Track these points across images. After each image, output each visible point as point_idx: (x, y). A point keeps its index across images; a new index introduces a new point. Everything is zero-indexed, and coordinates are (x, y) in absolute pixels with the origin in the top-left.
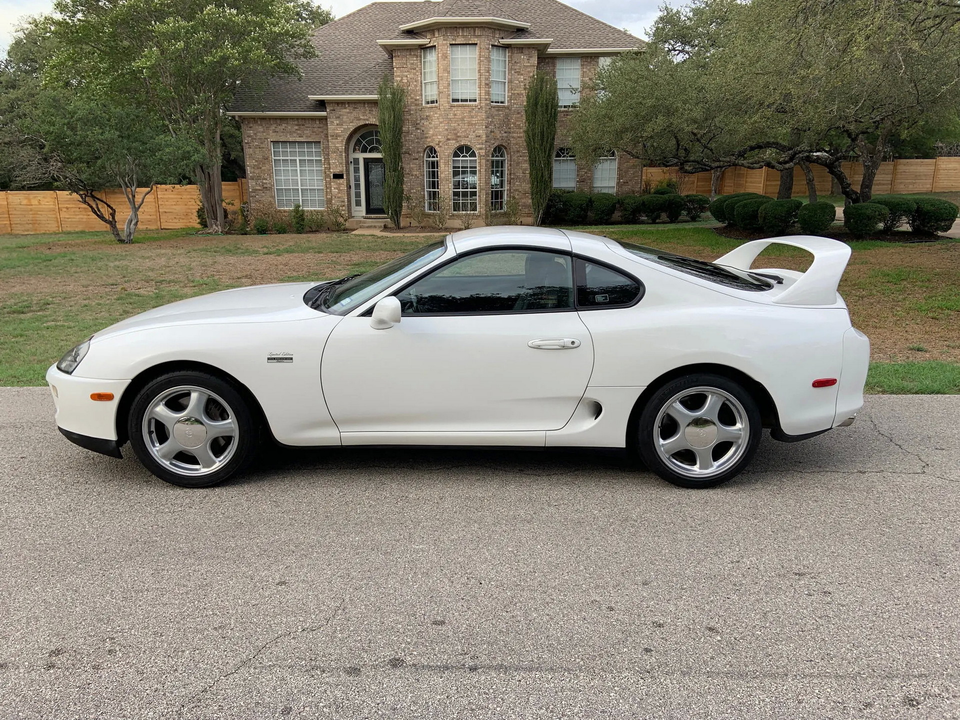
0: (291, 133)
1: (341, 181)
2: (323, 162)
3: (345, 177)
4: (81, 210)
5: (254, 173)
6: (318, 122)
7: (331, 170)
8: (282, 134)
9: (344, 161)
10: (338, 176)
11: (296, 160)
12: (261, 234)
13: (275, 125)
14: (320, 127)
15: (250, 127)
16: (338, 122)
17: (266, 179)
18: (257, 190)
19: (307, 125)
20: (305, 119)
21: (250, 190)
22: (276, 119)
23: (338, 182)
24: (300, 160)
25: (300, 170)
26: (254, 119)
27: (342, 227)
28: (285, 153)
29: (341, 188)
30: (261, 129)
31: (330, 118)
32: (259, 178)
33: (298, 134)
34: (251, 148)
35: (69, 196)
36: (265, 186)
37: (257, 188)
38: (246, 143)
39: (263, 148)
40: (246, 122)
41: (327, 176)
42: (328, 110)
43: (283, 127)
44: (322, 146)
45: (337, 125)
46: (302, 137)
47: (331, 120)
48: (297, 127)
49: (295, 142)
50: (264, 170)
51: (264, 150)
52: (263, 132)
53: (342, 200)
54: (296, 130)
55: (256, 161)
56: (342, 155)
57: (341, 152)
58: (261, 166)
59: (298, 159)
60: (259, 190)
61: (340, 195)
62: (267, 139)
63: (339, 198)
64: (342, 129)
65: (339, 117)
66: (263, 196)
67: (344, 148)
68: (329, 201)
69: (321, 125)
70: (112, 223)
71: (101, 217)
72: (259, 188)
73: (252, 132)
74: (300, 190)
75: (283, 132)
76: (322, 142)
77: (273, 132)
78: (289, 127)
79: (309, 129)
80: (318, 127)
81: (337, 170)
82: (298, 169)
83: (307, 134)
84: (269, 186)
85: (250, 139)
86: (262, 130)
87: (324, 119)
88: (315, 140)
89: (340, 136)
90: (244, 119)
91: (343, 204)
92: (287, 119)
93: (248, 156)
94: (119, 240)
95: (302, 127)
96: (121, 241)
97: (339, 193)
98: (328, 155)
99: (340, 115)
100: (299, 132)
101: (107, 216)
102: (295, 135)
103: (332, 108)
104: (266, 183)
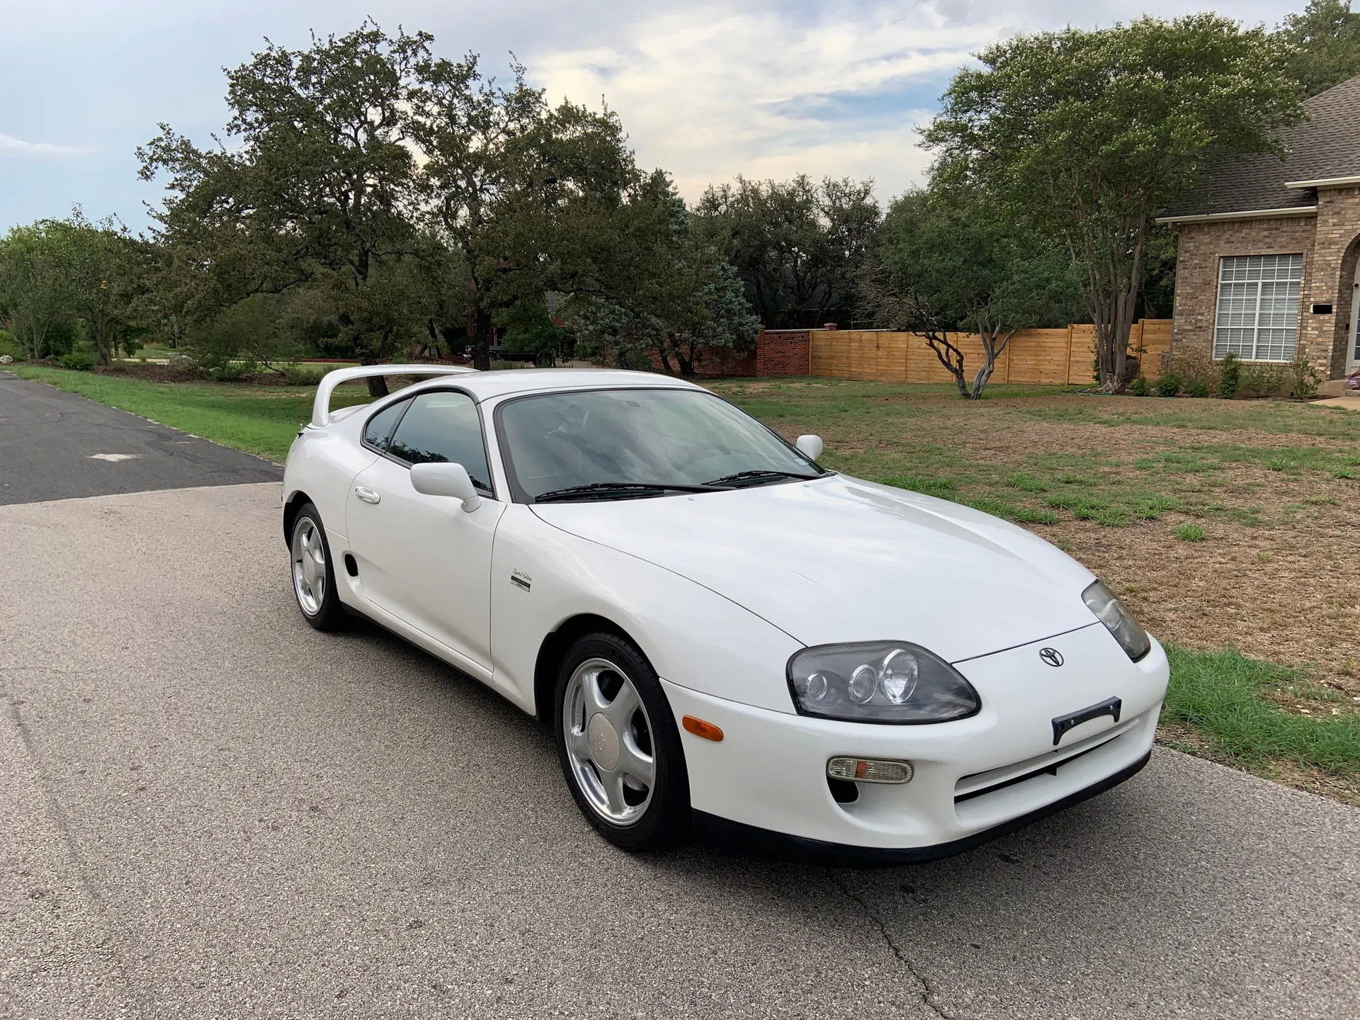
0: (1254, 242)
1: (1327, 317)
2: (1302, 285)
3: (1334, 310)
4: (980, 356)
5: (1185, 305)
6: (1302, 223)
7: (1312, 299)
8: (1239, 245)
9: (1338, 284)
10: (1322, 309)
11: (1257, 284)
12: (1165, 396)
13: (1231, 232)
14: (1306, 231)
15: (1192, 238)
16: (1335, 220)
17: (1203, 314)
18: (1185, 330)
19: (1284, 229)
20: (1281, 219)
21: (1175, 331)
22: (1233, 222)
23: (1322, 317)
24: (1264, 285)
25: (1262, 299)
26: (1198, 225)
27: (1311, 392)
28: (1240, 275)
29: (1325, 329)
30: (1206, 239)
31: (1323, 215)
32: (1192, 312)
33: (1266, 243)
34: (1186, 268)
35: (966, 339)
36: (1199, 324)
37: (1186, 327)
38: (1181, 262)
39: (1206, 267)
40: (1186, 231)
41: (1304, 308)
42: (1320, 203)
43: (1243, 235)
44: (1304, 260)
45: (1334, 225)
46: (1273, 247)
47: (1323, 218)
48: (1265, 233)
49: (1260, 256)
50: (1202, 301)
51: (1208, 270)
52: (1212, 244)
53: (1324, 348)
54: (1264, 237)
55: (1192, 288)
56: (1334, 274)
57: (1334, 269)
58: (1197, 294)
59: (1260, 282)
60: (1189, 330)
61: (1320, 339)
62: (1214, 253)
63: (1318, 344)
64: (1342, 232)
65: (1338, 213)
66: (1193, 340)
67: (1340, 261)
68: (1301, 350)
69: (1308, 228)
70: (959, 373)
71: (947, 365)
72: (1190, 328)
73: (1192, 244)
74: (1256, 331)
75: (1240, 242)
76: (1304, 256)
77: (1226, 243)
78: (1254, 234)
79: (1285, 235)
80: (1303, 231)
81: (1323, 299)
82: (1259, 297)
83: (1283, 241)
84: (1204, 324)
85: (1188, 254)
86: (1208, 241)
87: (1312, 217)
88: (1293, 252)
89: (1336, 243)
90: (1184, 226)
91: (1324, 354)
92: (1252, 221)
93: (1180, 281)
94: (964, 394)
95: (1274, 232)
96: (967, 396)
97: (1318, 336)
98: (1310, 274)
99: (1342, 209)
100: (1267, 240)
101: (955, 364)
102: (1260, 245)
103: (1328, 199)
104: (1201, 321)
